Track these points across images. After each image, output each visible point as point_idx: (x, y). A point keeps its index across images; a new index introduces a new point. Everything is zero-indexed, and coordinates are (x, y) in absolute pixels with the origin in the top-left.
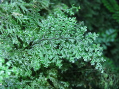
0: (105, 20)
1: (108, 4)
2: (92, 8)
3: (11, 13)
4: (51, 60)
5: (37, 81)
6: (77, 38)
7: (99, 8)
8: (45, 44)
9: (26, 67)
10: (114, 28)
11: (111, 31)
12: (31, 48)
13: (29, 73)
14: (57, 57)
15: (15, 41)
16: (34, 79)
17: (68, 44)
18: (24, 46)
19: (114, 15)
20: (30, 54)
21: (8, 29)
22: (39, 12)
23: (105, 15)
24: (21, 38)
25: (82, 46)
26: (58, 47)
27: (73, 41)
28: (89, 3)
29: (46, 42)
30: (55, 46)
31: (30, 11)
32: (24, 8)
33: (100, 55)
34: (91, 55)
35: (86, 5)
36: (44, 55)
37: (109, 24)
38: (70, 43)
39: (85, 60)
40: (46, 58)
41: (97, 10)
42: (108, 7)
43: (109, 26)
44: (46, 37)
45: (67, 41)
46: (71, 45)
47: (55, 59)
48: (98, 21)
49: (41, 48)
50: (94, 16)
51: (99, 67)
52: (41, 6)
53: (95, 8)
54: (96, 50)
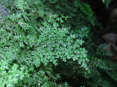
0: (81, 19)
1: (84, 8)
2: (72, 11)
3: (17, 23)
4: (49, 60)
5: (37, 74)
6: (69, 43)
7: (76, 11)
8: (44, 47)
9: (30, 64)
10: (87, 26)
11: (85, 28)
12: (33, 50)
13: (32, 69)
14: (53, 57)
15: (21, 45)
16: (35, 72)
17: (61, 48)
18: (28, 48)
19: (88, 17)
20: (33, 54)
21: (16, 36)
22: (36, 19)
23: (80, 16)
24: (26, 43)
25: (72, 49)
26: (54, 50)
27: (65, 46)
28: (69, 7)
29: (45, 46)
30: (52, 49)
31: (30, 19)
32: (26, 18)
33: (85, 57)
34: (78, 56)
35: (67, 9)
36: (44, 56)
37: (83, 22)
38: (63, 47)
39: (74, 60)
40: (45, 58)
41: (75, 13)
42: (83, 11)
43: (83, 24)
44: (45, 42)
45: (61, 45)
46: (63, 49)
47: (52, 59)
48: (75, 21)
49: (41, 51)
50: (73, 17)
51: (84, 65)
52: (38, 15)
53: (74, 11)
54: (82, 53)
